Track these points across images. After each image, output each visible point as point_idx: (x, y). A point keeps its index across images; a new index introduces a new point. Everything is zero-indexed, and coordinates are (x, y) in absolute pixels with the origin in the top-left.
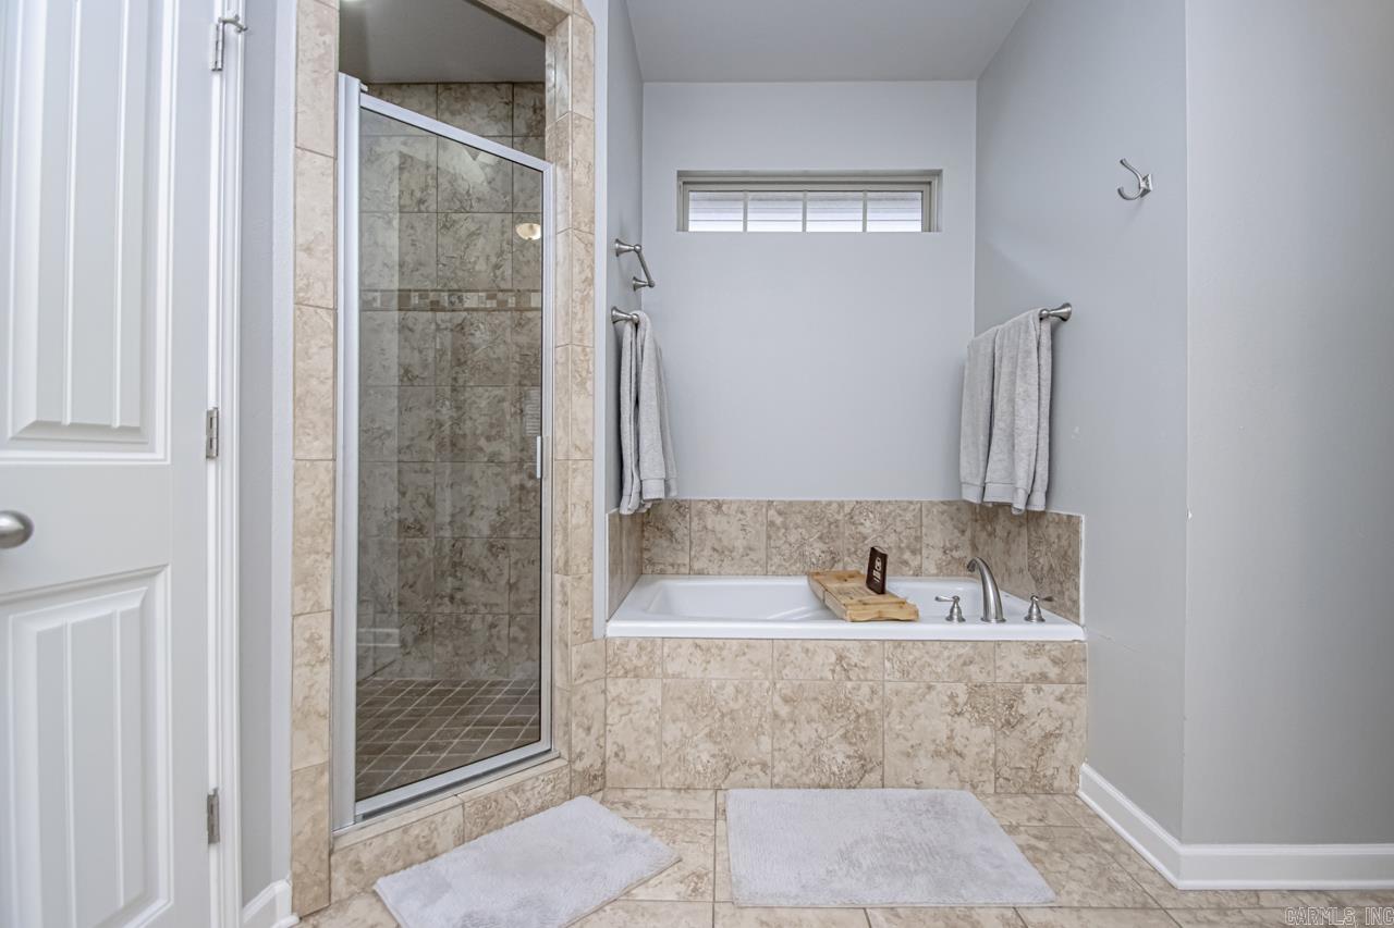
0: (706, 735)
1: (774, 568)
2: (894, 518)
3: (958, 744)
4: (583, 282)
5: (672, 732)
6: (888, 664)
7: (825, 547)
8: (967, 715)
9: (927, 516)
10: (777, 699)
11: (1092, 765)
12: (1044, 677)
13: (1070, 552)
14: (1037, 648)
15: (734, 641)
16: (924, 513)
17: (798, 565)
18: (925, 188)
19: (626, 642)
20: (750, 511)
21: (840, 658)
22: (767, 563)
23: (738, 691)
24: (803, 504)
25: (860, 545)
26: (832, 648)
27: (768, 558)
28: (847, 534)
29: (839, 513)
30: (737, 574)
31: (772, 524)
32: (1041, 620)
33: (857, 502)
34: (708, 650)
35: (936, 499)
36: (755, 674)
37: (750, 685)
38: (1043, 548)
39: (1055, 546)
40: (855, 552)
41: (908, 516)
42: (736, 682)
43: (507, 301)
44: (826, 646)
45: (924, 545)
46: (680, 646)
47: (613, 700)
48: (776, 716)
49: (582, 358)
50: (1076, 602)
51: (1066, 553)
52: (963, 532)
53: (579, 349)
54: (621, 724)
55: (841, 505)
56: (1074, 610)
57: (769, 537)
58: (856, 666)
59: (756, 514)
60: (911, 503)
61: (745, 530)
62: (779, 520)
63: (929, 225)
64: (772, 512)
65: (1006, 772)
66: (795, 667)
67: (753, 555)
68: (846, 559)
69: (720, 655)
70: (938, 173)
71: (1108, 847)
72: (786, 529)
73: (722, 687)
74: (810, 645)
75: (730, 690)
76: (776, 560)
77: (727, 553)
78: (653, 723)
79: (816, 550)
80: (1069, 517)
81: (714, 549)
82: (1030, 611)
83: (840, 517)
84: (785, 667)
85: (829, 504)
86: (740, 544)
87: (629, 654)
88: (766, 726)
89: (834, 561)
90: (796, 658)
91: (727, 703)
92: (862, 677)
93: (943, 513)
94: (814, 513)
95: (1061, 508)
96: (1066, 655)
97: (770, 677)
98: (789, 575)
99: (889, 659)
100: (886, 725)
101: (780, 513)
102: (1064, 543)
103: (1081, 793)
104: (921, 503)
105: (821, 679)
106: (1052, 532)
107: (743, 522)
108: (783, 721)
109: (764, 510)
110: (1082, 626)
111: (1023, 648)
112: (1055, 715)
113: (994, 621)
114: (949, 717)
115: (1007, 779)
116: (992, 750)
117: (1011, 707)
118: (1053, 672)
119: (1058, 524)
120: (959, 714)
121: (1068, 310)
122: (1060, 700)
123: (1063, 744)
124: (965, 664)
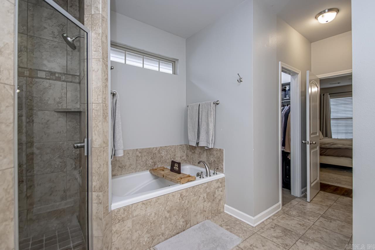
0: (146, 232)
1: (138, 170)
2: (169, 151)
3: (205, 209)
4: (105, 80)
5: (135, 236)
6: (191, 193)
7: (152, 161)
8: (206, 201)
9: (177, 149)
10: (166, 212)
11: (227, 204)
12: (219, 187)
13: (220, 157)
14: (218, 181)
15: (154, 199)
16: (176, 148)
17: (145, 167)
18: (174, 63)
19: (119, 210)
20: (131, 153)
21: (181, 195)
22: (136, 168)
23: (155, 214)
24: (147, 149)
25: (161, 159)
26: (179, 193)
27: (137, 167)
28: (158, 156)
29: (156, 151)
30: (127, 174)
31: (137, 156)
32: (216, 174)
33: (160, 147)
34: (147, 204)
35: (179, 144)
36: (160, 207)
37: (159, 211)
38: (212, 156)
39: (216, 156)
40: (160, 161)
41: (173, 150)
42: (155, 211)
43: (24, 73)
44: (178, 193)
45: (176, 157)
46: (138, 205)
47: (114, 233)
48: (166, 217)
49: (105, 108)
50: (222, 168)
51: (219, 157)
52: (184, 152)
53: (105, 105)
54: (118, 240)
55: (156, 148)
56: (222, 170)
57: (137, 160)
58: (185, 196)
59: (133, 154)
60: (173, 146)
61: (129, 159)
62: (139, 155)
63: (174, 73)
64: (138, 153)
65: (213, 212)
66: (171, 201)
67: (132, 167)
68: (158, 163)
69: (150, 204)
70: (177, 60)
71: (238, 222)
72: (142, 157)
73: (151, 215)
74: (174, 194)
75: (153, 214)
76: (139, 167)
77: (123, 167)
78: (129, 235)
79: (150, 162)
80: (220, 149)
81: (119, 167)
82: (214, 172)
83: (156, 152)
84: (168, 202)
85: (153, 148)
86: (128, 164)
87: (120, 214)
88: (163, 222)
89: (155, 165)
90: (171, 199)
91: (152, 219)
92: (186, 199)
93: (180, 148)
94: (149, 152)
95: (218, 147)
96: (222, 181)
97: (164, 206)
98: (143, 171)
99: (191, 192)
100: (191, 210)
101: (140, 152)
102: (219, 155)
103: (225, 211)
104: (175, 146)
105: (177, 202)
106: (215, 153)
107: (129, 157)
108: (168, 218)
109: (135, 152)
110: (224, 174)
111: (216, 181)
112: (221, 195)
113: (208, 176)
114: (203, 203)
115: (213, 213)
116: (211, 208)
117: (214, 196)
118: (220, 185)
119: (216, 151)
120: (205, 201)
121: (218, 102)
122: (221, 191)
123: (222, 201)
124: (206, 188)
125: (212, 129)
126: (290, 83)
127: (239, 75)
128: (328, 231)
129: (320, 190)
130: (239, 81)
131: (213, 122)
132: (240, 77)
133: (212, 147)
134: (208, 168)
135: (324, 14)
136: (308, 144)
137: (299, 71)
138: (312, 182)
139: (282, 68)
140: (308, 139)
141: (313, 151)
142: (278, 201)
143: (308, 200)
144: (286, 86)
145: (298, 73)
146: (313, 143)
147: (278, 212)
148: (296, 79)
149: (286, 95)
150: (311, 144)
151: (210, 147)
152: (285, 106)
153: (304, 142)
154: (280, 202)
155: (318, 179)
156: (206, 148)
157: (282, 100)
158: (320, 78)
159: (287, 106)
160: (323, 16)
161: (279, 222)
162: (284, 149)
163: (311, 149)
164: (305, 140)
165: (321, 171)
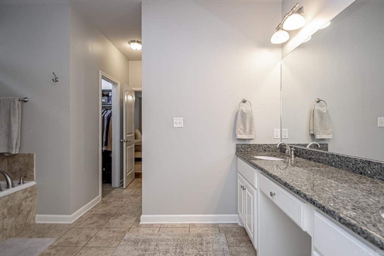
3: (5, 227)
8: (8, 217)
12: (27, 197)
14: (25, 190)
32: (23, 183)
39: (23, 162)
50: (32, 176)
51: (28, 163)
71: (52, 227)
80: (29, 154)
82: (20, 181)
95: (26, 151)
96: (32, 190)
102: (27, 161)
103: (36, 222)
106: (21, 159)
110: (35, 181)
111: (22, 191)
112: (30, 206)
113: (11, 187)
114: (2, 220)
115: (19, 229)
116: (15, 223)
117: (19, 209)
118: (29, 195)
119: (24, 156)
120: (5, 218)
121: (27, 99)
122: (31, 201)
123: (32, 212)
124: (7, 202)
125: (17, 130)
126: (111, 90)
127: (54, 74)
128: (134, 204)
129: (134, 178)
130: (55, 80)
131: (18, 122)
132: (56, 77)
133: (17, 153)
134: (11, 178)
135: (134, 43)
136: (124, 142)
137: (118, 82)
138: (128, 172)
139: (102, 76)
140: (124, 138)
141: (129, 147)
142: (98, 194)
143: (124, 187)
144: (109, 92)
145: (117, 83)
146: (128, 141)
147: (98, 204)
148: (116, 88)
149: (109, 100)
150: (126, 142)
151: (14, 153)
152: (108, 110)
153: (122, 140)
154: (100, 195)
155: (133, 169)
156: (6, 155)
157: (103, 104)
158: (135, 91)
159: (110, 110)
160: (133, 44)
161: (97, 211)
162: (107, 148)
163: (126, 146)
164: (123, 139)
165: (135, 164)
